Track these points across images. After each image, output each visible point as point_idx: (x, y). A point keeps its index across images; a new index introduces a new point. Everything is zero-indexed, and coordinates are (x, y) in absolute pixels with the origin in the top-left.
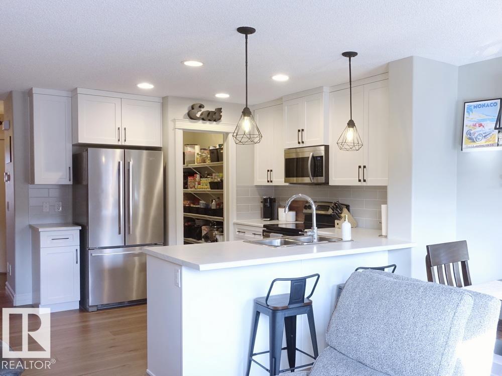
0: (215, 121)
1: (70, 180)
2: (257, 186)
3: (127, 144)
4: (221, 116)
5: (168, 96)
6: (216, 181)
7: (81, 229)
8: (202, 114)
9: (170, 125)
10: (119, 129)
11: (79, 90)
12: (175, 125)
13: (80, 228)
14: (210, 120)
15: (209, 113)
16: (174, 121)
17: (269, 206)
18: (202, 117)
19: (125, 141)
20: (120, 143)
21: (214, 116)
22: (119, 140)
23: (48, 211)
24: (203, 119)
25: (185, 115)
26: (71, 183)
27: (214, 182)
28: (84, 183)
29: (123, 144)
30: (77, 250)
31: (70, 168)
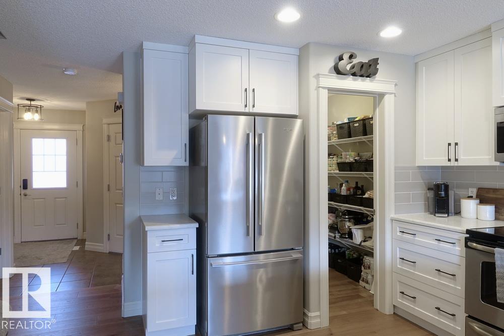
0: (368, 76)
1: (185, 161)
2: (420, 167)
3: (256, 110)
4: (377, 70)
5: (309, 43)
6: (347, 161)
7: (198, 227)
8: (353, 67)
9: (313, 83)
10: (246, 90)
11: (198, 38)
12: (318, 82)
13: (197, 225)
14: (362, 76)
15: (362, 65)
16: (317, 76)
17: (443, 195)
18: (354, 70)
19: (254, 106)
20: (247, 110)
21: (367, 70)
22: (246, 106)
23: (161, 198)
24: (354, 74)
25: (331, 69)
26: (187, 164)
27: (346, 163)
28: (203, 164)
29: (251, 110)
30: (193, 255)
31: (186, 144)
